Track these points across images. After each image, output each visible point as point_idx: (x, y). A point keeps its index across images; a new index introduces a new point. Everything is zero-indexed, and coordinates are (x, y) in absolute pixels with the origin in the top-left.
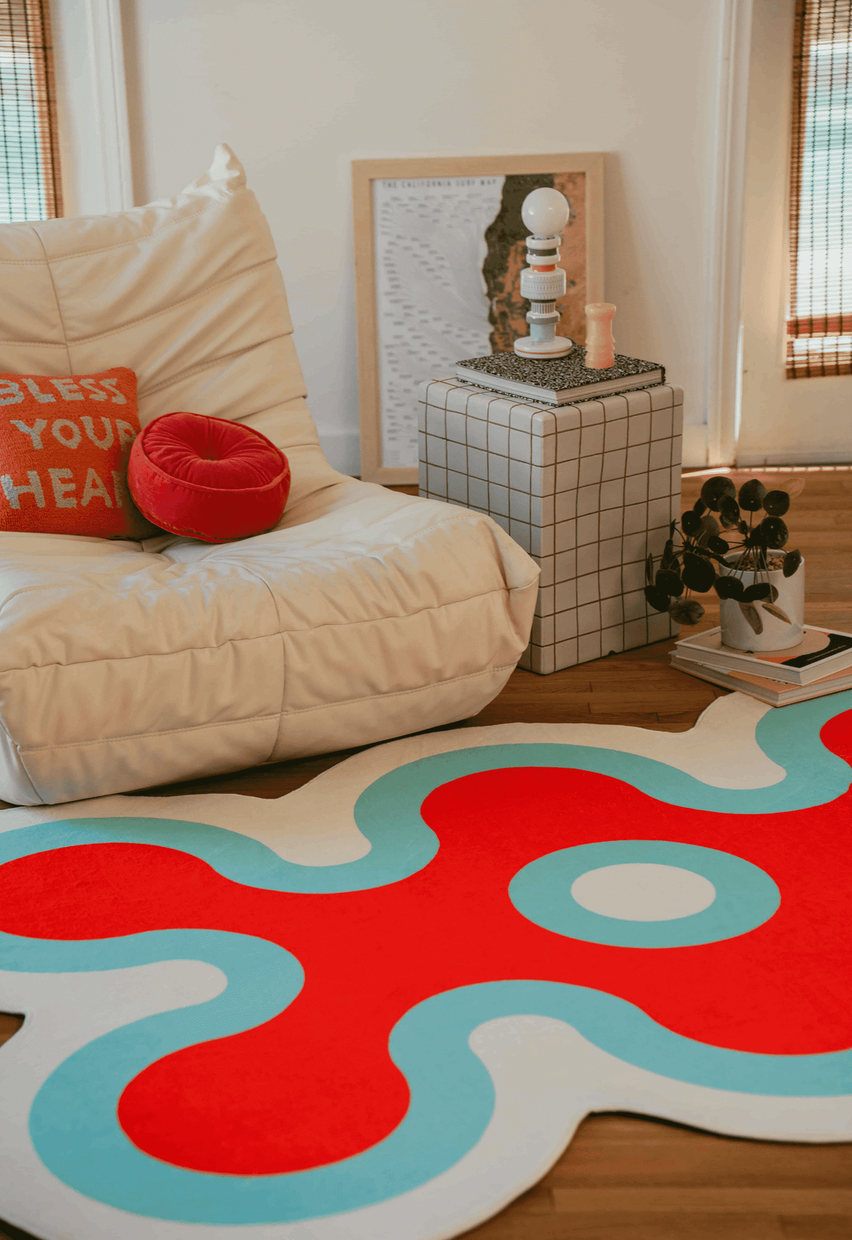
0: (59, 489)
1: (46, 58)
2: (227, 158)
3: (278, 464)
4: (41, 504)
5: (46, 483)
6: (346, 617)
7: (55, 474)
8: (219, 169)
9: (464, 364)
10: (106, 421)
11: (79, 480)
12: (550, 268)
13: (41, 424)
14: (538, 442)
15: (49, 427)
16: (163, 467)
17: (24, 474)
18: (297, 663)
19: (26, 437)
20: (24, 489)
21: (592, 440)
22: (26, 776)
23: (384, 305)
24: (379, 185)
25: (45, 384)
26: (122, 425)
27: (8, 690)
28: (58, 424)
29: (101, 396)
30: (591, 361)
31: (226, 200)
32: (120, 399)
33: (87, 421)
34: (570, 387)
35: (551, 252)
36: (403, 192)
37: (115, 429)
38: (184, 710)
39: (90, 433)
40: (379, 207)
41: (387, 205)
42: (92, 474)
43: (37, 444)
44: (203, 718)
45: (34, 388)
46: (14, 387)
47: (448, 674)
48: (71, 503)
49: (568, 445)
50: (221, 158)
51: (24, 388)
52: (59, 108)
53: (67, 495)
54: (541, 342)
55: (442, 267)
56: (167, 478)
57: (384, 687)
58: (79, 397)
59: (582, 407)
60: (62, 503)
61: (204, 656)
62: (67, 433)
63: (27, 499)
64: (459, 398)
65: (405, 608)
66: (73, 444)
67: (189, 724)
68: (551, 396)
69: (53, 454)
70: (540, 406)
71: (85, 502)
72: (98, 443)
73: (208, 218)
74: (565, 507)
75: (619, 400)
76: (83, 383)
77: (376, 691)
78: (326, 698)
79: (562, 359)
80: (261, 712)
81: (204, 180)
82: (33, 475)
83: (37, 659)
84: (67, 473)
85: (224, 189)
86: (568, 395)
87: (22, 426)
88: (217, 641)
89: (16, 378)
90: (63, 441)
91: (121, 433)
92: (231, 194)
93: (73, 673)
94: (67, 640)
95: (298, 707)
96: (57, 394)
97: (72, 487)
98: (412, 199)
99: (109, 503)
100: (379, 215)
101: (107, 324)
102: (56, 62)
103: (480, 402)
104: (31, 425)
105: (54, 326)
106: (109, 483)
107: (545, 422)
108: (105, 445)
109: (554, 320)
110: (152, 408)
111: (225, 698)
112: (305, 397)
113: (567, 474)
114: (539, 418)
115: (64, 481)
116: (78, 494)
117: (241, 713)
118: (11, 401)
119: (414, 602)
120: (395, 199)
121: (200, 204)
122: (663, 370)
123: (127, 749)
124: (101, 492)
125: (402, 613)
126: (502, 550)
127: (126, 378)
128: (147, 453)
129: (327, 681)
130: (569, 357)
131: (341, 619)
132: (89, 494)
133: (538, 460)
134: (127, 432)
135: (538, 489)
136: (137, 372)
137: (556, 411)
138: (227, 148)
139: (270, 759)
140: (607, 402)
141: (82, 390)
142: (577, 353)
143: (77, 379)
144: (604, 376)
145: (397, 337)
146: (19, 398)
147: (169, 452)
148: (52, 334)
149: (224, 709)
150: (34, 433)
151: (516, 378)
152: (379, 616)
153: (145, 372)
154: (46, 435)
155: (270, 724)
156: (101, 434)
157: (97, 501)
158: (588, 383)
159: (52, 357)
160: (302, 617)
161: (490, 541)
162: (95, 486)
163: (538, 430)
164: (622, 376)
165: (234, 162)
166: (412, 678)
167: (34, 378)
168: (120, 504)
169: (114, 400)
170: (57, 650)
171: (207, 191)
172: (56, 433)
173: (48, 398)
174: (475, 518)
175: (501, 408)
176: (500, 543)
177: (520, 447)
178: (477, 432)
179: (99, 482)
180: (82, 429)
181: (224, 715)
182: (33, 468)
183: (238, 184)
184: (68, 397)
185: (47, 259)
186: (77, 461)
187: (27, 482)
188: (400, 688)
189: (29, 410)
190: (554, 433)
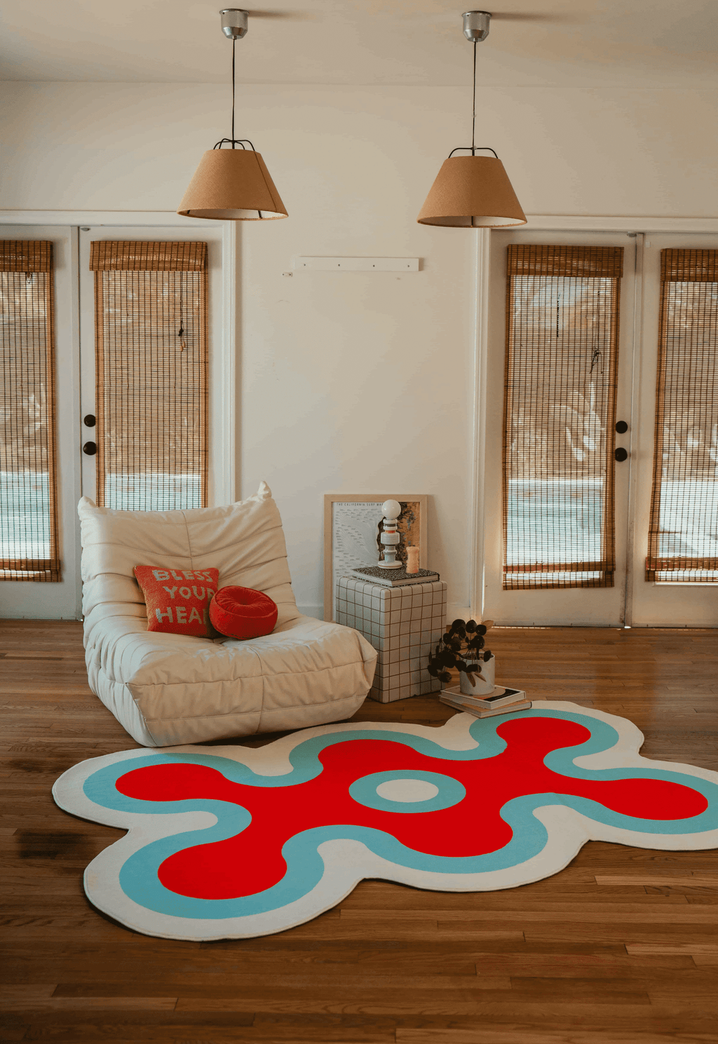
0: (179, 615)
1: (205, 455)
2: (265, 486)
3: (272, 607)
4: (171, 621)
5: (174, 612)
6: (291, 669)
7: (178, 609)
8: (261, 491)
9: (355, 570)
10: (203, 589)
11: (188, 612)
12: (393, 532)
13: (175, 588)
14: (383, 601)
15: (178, 589)
16: (222, 606)
17: (165, 608)
18: (269, 689)
19: (168, 593)
20: (165, 615)
21: (407, 602)
22: (149, 733)
23: (336, 553)
24: (335, 504)
25: (179, 573)
26: (209, 590)
27: (141, 694)
28: (182, 589)
29: (202, 578)
30: (409, 570)
31: (262, 502)
32: (210, 580)
33: (195, 588)
34: (397, 580)
35: (393, 525)
36: (345, 507)
37: (206, 592)
38: (218, 707)
39: (195, 593)
40: (335, 513)
41: (338, 512)
42: (194, 609)
43: (172, 596)
44: (226, 711)
45: (174, 574)
46: (166, 573)
47: (336, 698)
48: (184, 621)
49: (396, 604)
50: (262, 486)
51: (170, 574)
52: (209, 473)
53: (182, 618)
54: (388, 562)
55: (360, 538)
56: (224, 611)
57: (307, 702)
58: (192, 578)
59: (402, 588)
60: (180, 621)
61: (228, 684)
62: (185, 592)
63: (166, 619)
64: (352, 583)
65: (318, 668)
66: (187, 597)
67: (220, 713)
68: (389, 583)
69: (179, 601)
70: (385, 587)
71: (190, 621)
72: (198, 597)
73: (254, 509)
74: (394, 630)
75: (419, 586)
76: (196, 573)
77: (304, 704)
78: (282, 706)
79: (397, 569)
80: (252, 710)
81: (255, 495)
82: (169, 609)
83: (155, 682)
84: (183, 609)
85: (262, 498)
86: (397, 583)
87: (167, 589)
88: (234, 677)
89: (167, 570)
90: (183, 595)
91: (209, 593)
92: (265, 500)
93: (170, 689)
94: (168, 674)
95: (269, 709)
96: (183, 576)
97: (185, 614)
98: (348, 510)
99: (200, 622)
100: (335, 517)
101: (208, 550)
102: (209, 457)
103: (360, 585)
104: (171, 589)
105: (186, 550)
106: (201, 614)
107: (386, 593)
108: (201, 598)
109: (395, 553)
110: (224, 584)
111: (236, 703)
112: (290, 583)
113: (396, 616)
114: (383, 592)
115: (182, 612)
116: (187, 618)
117: (243, 710)
118: (164, 579)
119: (321, 665)
120: (342, 510)
121: (252, 503)
122: (439, 575)
123: (193, 723)
124: (198, 617)
125: (316, 670)
126: (362, 645)
127: (215, 573)
128: (217, 601)
129: (283, 698)
130: (400, 569)
131: (289, 670)
132: (192, 617)
133: (383, 609)
134: (211, 593)
135: (383, 622)
136: (219, 571)
137: (390, 589)
138: (265, 482)
139: (257, 732)
140: (413, 587)
141: (195, 576)
142: (404, 567)
143: (193, 571)
144: (412, 576)
145: (340, 566)
146: (168, 578)
147: (225, 601)
148: (185, 554)
149: (236, 708)
150: (172, 592)
151: (376, 576)
152: (306, 670)
153: (223, 570)
154: (177, 593)
155: (256, 716)
156: (200, 593)
157: (195, 621)
158: (406, 578)
159: (184, 562)
160: (271, 669)
161: (357, 640)
162: (195, 614)
163: (383, 597)
164: (421, 576)
165: (267, 488)
166: (319, 698)
167: (175, 571)
168: (205, 623)
169: (207, 580)
170: (164, 678)
171: (256, 499)
172: (181, 592)
173: (180, 578)
174: (350, 631)
175: (369, 587)
176: (360, 638)
177: (376, 605)
178: (359, 597)
179: (197, 613)
180: (192, 591)
181: (235, 711)
182: (169, 606)
183: (268, 496)
184: (188, 578)
185: (186, 523)
186: (188, 604)
187: (166, 612)
188: (315, 703)
189: (171, 583)
190: (390, 598)
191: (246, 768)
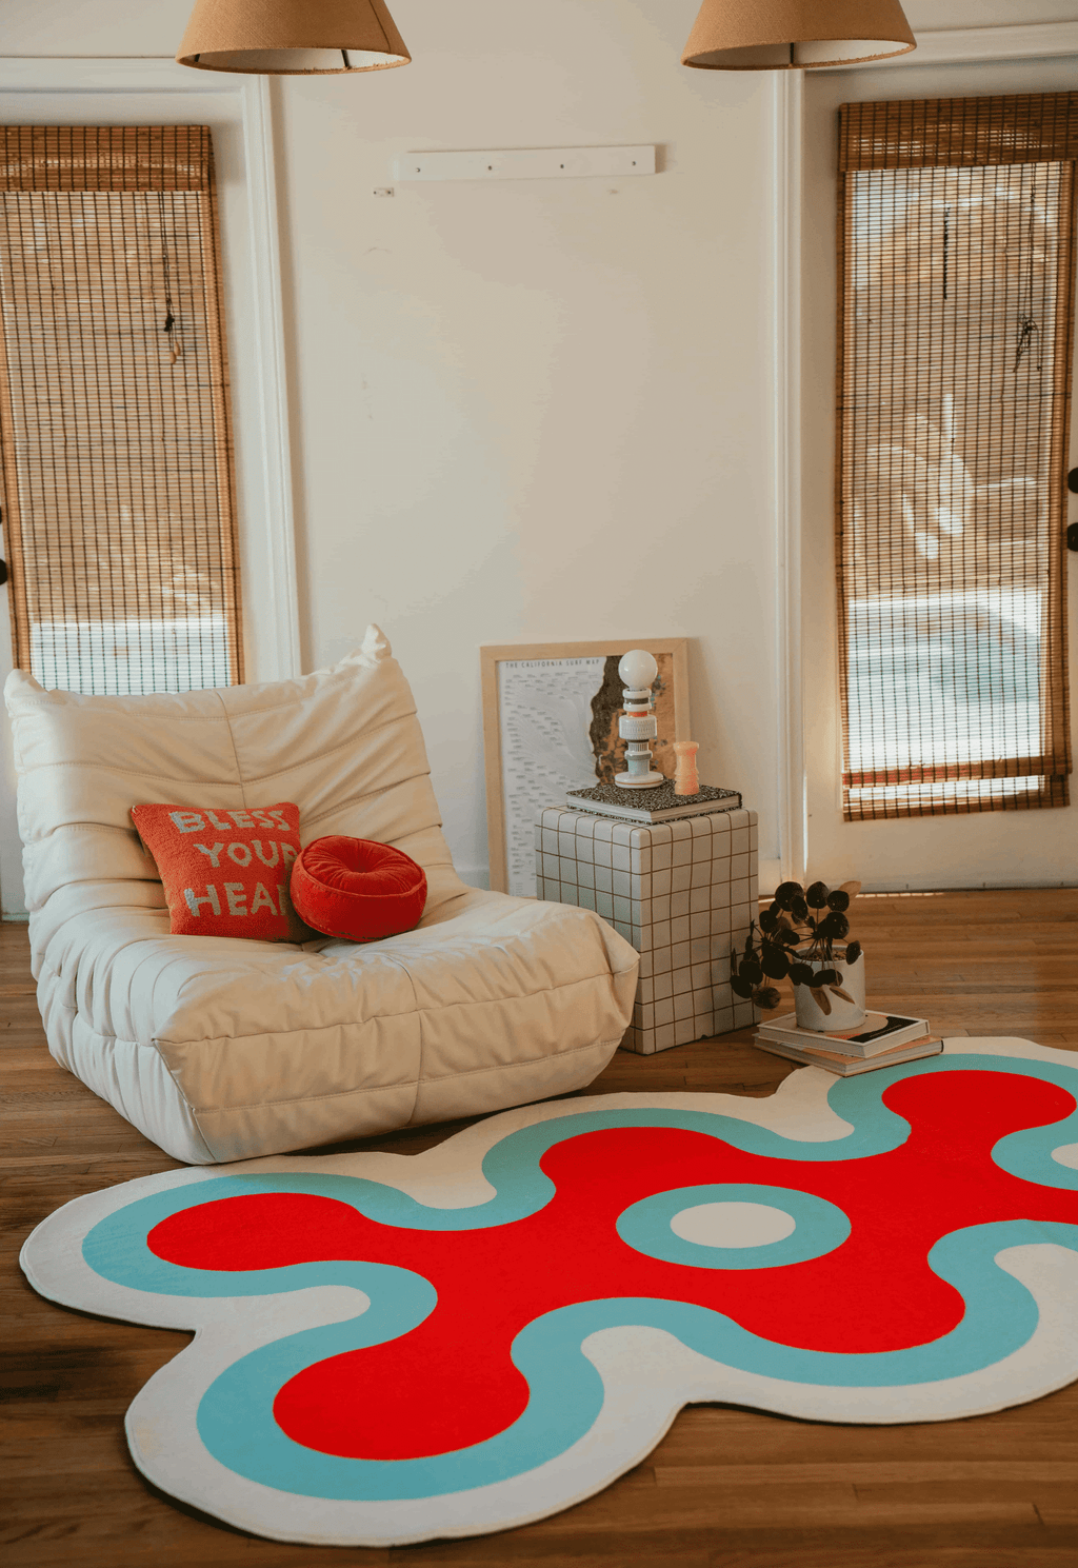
0: (232, 899)
1: (234, 577)
2: (376, 634)
3: (416, 876)
4: (217, 912)
5: (222, 895)
6: (473, 996)
7: (229, 887)
8: (370, 644)
9: (573, 795)
10: (273, 844)
11: (250, 892)
12: (643, 714)
13: (219, 847)
14: (636, 854)
15: (225, 849)
16: (319, 878)
17: (203, 887)
18: (432, 1038)
19: (206, 857)
20: (203, 900)
21: (682, 853)
22: (201, 1137)
23: (508, 762)
24: (503, 665)
25: (222, 815)
26: (287, 848)
27: (184, 1059)
28: (233, 847)
29: (269, 824)
30: (680, 789)
31: (374, 667)
32: (285, 827)
33: (257, 844)
34: (662, 809)
35: (644, 701)
36: (523, 671)
37: (280, 852)
38: (335, 1077)
39: (259, 854)
40: (503, 683)
41: (509, 681)
42: (260, 887)
43: (215, 862)
44: (351, 1085)
45: (213, 818)
46: (198, 818)
47: (562, 1047)
48: (242, 911)
49: (661, 858)
50: (371, 635)
51: (205, 818)
52: (244, 614)
53: (239, 904)
54: (637, 775)
55: (556, 730)
56: (322, 887)
57: (508, 1059)
58: (251, 825)
59: (673, 825)
60: (234, 911)
61: (352, 1030)
62: (240, 854)
63: (205, 908)
64: (569, 821)
65: (524, 989)
66: (245, 862)
67: (339, 1090)
68: (646, 816)
69: (228, 871)
70: (637, 824)
71: (254, 910)
72: (265, 862)
73: (359, 681)
74: (661, 911)
75: (704, 819)
76: (255, 814)
77: (501, 1062)
78: (456, 1067)
79: (655, 788)
80: (402, 1080)
81: (358, 652)
82: (211, 888)
83: (210, 1032)
84: (239, 886)
85: (373, 657)
86: (660, 815)
87: (203, 849)
88: (363, 1014)
89: (199, 811)
90: (236, 860)
91: (285, 854)
92: (379, 662)
93: (240, 1045)
94: (235, 1017)
95: (433, 1076)
96: (233, 823)
97: (243, 898)
98: (529, 676)
99: (274, 912)
100: (503, 690)
101: (276, 767)
102: (242, 579)
103: (587, 823)
104: (210, 848)
105: (231, 770)
106: (275, 896)
107: (642, 837)
108: (272, 863)
109: (648, 756)
110: (309, 836)
111: (370, 1067)
112: (440, 826)
113: (661, 881)
114: (637, 834)
115: (236, 893)
116: (248, 904)
117: (384, 1080)
118: (195, 829)
119: (532, 984)
120: (518, 676)
121: (354, 670)
122: (740, 796)
123: (286, 1112)
124: (268, 902)
125: (522, 994)
126: (607, 940)
127: (291, 811)
128: (306, 868)
129: (459, 1053)
130: (661, 787)
131: (469, 998)
132: (258, 903)
133: (636, 869)
134: (290, 853)
135: (637, 894)
136: (300, 809)
137: (650, 828)
138: (376, 627)
139: (410, 1123)
140: (694, 821)
141: (257, 821)
142: (668, 784)
143: (249, 812)
144: (691, 800)
145: (520, 788)
146: (201, 827)
147: (324, 866)
148: (230, 777)
149: (369, 1078)
150: (213, 854)
151: (616, 803)
152: (502, 996)
153: (306, 806)
154: (223, 856)
155: (409, 1091)
156: (268, 854)
157: (264, 910)
158: (677, 805)
159: (228, 795)
160: (435, 997)
161: (596, 932)
162: (262, 897)
163: (636, 844)
164: (704, 800)
165: (381, 638)
166: (529, 1049)
167: (215, 811)
168: (283, 912)
169: (280, 827)
170: (227, 1027)
171: (360, 660)
172: (231, 854)
173: (226, 826)
174: (583, 914)
175: (605, 826)
176: (605, 934)
177: (622, 861)
178: (585, 846)
179: (266, 893)
180: (253, 851)
181: (370, 1083)
182: (209, 882)
183: (385, 654)
184: (241, 825)
185: (228, 716)
186: (248, 877)
187: (206, 894)
188: (521, 1060)
189: (209, 835)
190: (650, 846)
191: (403, 1196)
